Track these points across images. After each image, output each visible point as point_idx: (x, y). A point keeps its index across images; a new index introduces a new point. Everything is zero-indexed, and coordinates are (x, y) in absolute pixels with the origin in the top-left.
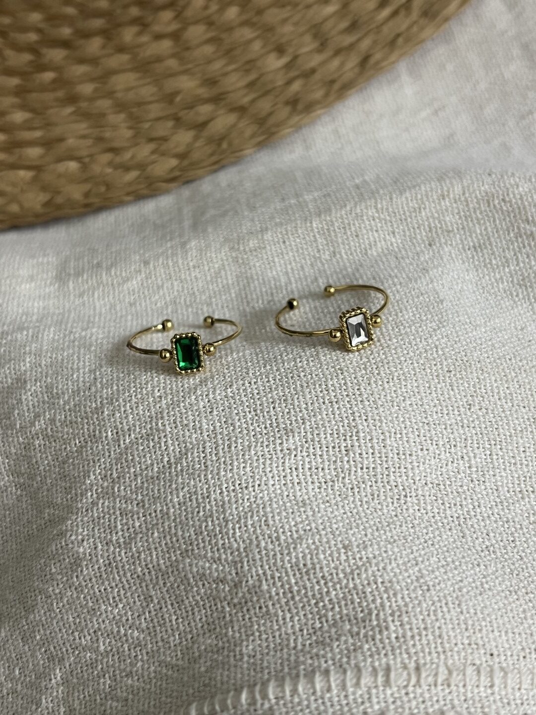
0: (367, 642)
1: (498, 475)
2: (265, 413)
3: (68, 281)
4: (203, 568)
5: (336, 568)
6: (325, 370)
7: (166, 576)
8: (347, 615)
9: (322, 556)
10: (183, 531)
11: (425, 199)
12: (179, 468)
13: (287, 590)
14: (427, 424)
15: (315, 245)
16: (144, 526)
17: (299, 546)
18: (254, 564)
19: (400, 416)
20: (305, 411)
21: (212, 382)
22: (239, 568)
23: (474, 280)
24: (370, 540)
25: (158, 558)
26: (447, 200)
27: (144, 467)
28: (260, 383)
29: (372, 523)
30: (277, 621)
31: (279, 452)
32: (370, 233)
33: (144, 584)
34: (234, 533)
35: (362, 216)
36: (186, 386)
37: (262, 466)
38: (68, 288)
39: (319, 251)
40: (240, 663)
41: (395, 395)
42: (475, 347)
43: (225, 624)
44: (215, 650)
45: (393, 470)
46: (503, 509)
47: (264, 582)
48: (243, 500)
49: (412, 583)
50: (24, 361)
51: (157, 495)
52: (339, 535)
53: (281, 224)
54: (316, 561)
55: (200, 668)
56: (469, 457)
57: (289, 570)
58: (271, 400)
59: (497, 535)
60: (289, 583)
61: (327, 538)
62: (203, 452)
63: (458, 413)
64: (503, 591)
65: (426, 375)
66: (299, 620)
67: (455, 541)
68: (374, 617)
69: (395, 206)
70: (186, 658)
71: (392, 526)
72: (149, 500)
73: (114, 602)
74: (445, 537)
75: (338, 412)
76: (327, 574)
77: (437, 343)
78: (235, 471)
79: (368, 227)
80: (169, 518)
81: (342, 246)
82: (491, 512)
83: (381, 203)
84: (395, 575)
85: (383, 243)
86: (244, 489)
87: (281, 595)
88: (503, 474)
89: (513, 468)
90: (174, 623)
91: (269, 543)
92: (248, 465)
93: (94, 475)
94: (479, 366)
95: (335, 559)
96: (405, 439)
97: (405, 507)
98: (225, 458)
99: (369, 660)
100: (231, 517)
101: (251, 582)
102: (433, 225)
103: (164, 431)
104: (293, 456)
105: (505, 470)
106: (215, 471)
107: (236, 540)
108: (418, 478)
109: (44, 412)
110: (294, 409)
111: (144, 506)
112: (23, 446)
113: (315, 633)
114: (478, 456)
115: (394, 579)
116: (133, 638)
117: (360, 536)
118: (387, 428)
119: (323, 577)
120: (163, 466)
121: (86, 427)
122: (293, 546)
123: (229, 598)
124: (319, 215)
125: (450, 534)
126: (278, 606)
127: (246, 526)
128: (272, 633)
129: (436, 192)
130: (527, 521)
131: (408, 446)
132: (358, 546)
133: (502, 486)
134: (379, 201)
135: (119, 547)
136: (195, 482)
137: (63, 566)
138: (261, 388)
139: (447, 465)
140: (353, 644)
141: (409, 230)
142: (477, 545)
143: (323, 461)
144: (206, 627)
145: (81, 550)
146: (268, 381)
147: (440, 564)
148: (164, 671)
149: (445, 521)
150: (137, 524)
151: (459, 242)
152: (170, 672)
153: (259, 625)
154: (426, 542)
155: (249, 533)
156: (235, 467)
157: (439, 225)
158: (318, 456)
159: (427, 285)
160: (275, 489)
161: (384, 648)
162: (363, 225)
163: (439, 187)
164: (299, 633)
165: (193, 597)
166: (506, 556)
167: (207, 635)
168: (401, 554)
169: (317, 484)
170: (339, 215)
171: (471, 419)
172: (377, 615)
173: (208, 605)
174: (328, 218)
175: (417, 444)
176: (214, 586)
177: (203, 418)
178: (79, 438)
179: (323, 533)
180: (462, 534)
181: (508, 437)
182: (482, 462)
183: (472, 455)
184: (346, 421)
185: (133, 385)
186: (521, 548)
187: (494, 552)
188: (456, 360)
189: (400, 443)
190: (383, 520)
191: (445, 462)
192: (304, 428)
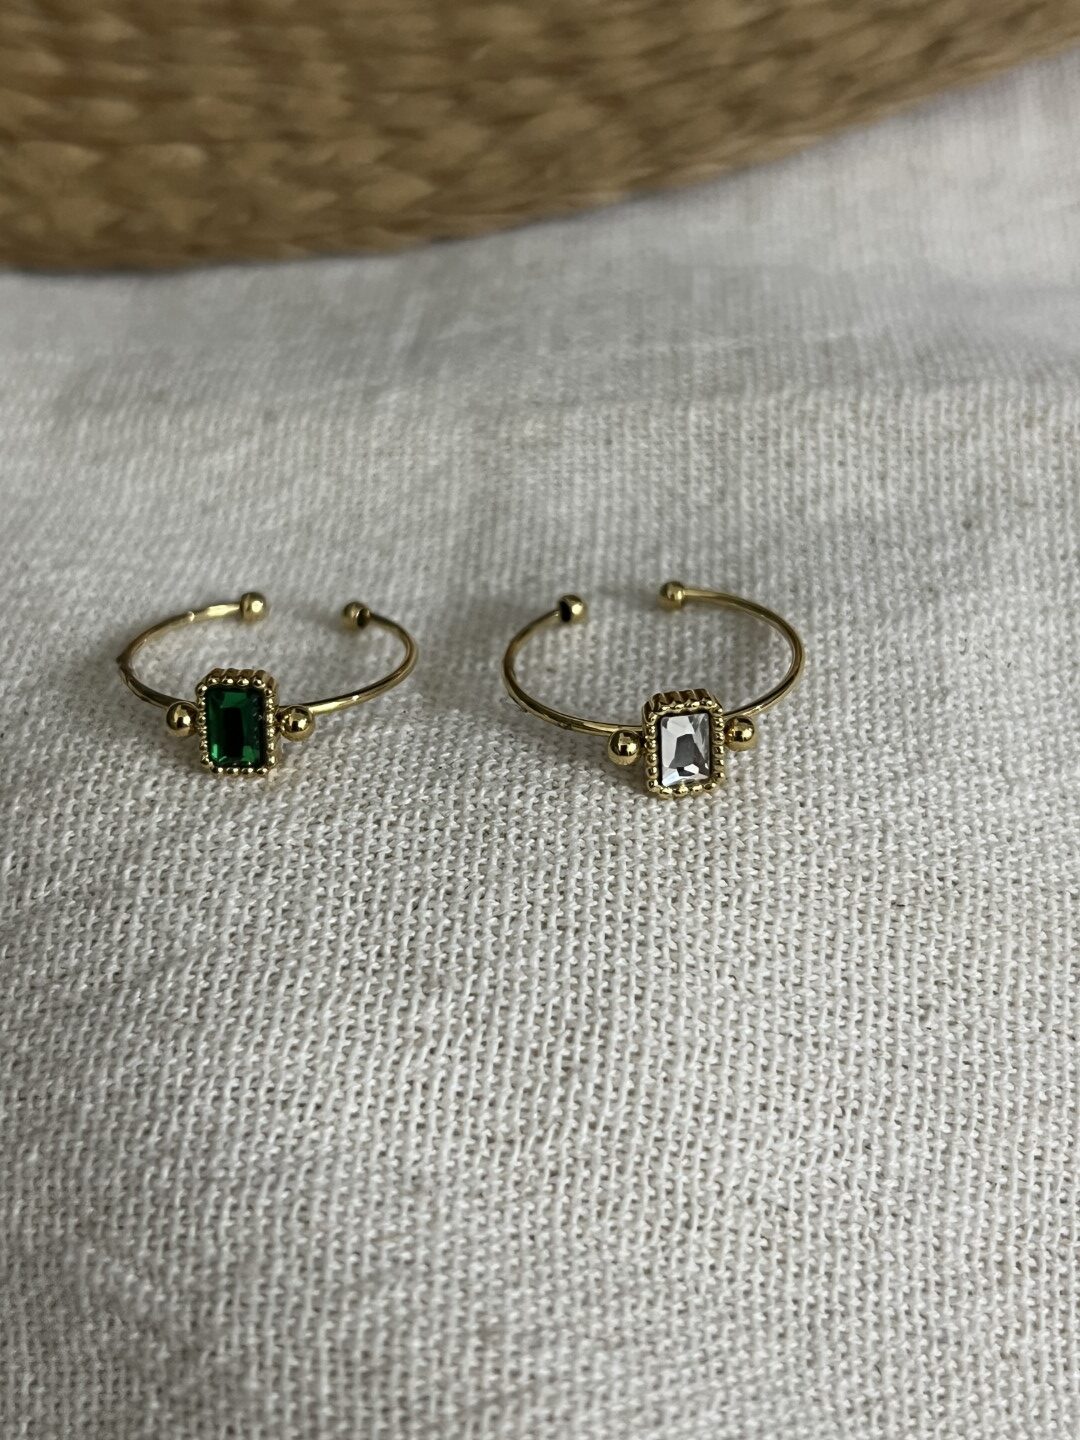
1: (951, 1208)
2: (390, 915)
3: (79, 418)
6: (574, 834)
7: (30, 1271)
9: (416, 1344)
10: (97, 1171)
11: (982, 415)
12: (137, 1001)
13: (305, 1411)
14: (798, 1040)
15: (680, 464)
16: (14, 1124)
17: (365, 1300)
18: (241, 1316)
19: (730, 1005)
20: (489, 938)
21: (288, 797)
22: (203, 1313)
23: (1055, 641)
24: (556, 1328)
25: (22, 1218)
26: (1038, 429)
27: (57, 971)
28: (402, 829)
29: (578, 1279)
31: (393, 1031)
32: (825, 465)
34: (216, 1218)
35: (814, 420)
37: (340, 1058)
38: (75, 434)
39: (686, 482)
41: (734, 946)
42: (988, 847)
45: (673, 1147)
47: (254, 1370)
48: (266, 1135)
51: (63, 1054)
52: (479, 1296)
53: (613, 398)
56: (885, 1147)
57: (324, 1357)
58: (415, 884)
59: (905, 1374)
60: (314, 1392)
61: (446, 1297)
62: (206, 975)
63: (888, 1025)
65: (833, 904)
67: (784, 1371)
69: (902, 416)
71: (629, 1300)
72: (44, 1061)
74: (761, 1354)
75: (573, 960)
77: (892, 816)
78: (269, 1051)
79: (823, 450)
81: (745, 480)
82: (905, 1307)
83: (871, 401)
85: (851, 494)
86: (278, 1107)
88: (967, 1209)
89: (997, 1199)
91: (295, 1270)
92: (306, 1045)
94: (984, 903)
95: (448, 1360)
96: (726, 1071)
97: (678, 1253)
98: (256, 1008)
100: (221, 1174)
101: (221, 1359)
102: (987, 480)
103: (132, 894)
104: (425, 1050)
105: (974, 1197)
106: (220, 1038)
107: (215, 1237)
108: (733, 1182)
110: (465, 921)
111: (27, 1073)
114: (911, 1149)
119: (403, 1401)
120: (102, 984)
122: (350, 1295)
123: (162, 1378)
124: (709, 395)
125: (777, 1348)
127: (250, 1208)
129: (1016, 406)
130: (997, 1348)
131: (729, 1091)
132: (518, 1338)
133: (955, 1241)
134: (867, 394)
136: (163, 1051)
138: (403, 844)
139: (820, 1159)
141: (923, 479)
142: (841, 1393)
143: (500, 1083)
146: (424, 829)
149: (775, 1311)
151: (1044, 534)
154: (704, 1361)
155: (253, 1228)
156: (272, 1042)
157: (1003, 485)
158: (490, 1067)
159: (922, 637)
160: (357, 1127)
162: (810, 443)
163: (1026, 395)
169: (467, 1141)
170: (758, 406)
171: (919, 1047)
174: (730, 408)
175: (757, 1090)
177: (235, 885)
179: (441, 1278)
180: (809, 1356)
181: (1006, 1115)
182: (917, 1167)
183: (895, 1144)
184: (587, 990)
185: (100, 752)
186: (959, 1422)
187: (882, 1419)
188: (927, 875)
189: (712, 1078)
190: (609, 1278)
191: (818, 1152)
192: (475, 983)
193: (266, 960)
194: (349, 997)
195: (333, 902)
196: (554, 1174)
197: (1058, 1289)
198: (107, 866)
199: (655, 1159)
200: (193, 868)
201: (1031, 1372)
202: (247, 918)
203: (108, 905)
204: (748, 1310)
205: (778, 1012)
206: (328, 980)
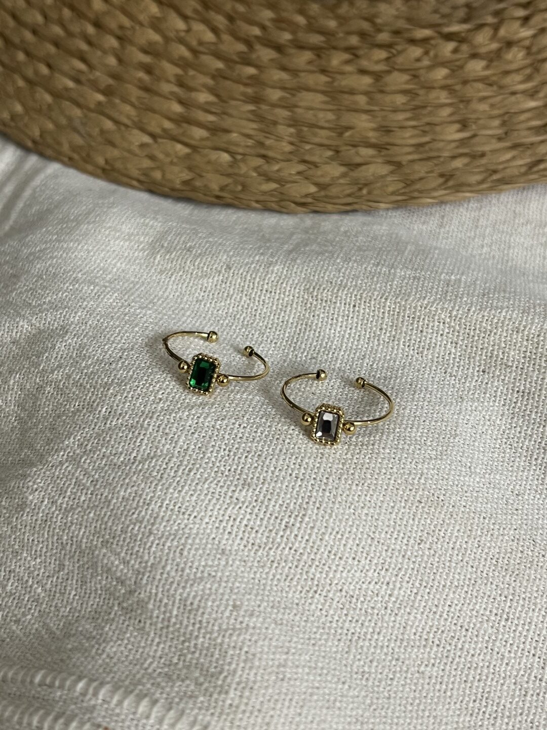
0: (204, 695)
1: (413, 614)
2: (236, 458)
4: (112, 563)
5: (215, 620)
7: (82, 555)
8: (202, 665)
9: (210, 604)
10: (113, 523)
12: (140, 467)
13: (166, 619)
14: (372, 538)
16: (87, 502)
17: (196, 585)
18: (152, 582)
19: (351, 519)
20: (270, 474)
22: (139, 578)
24: (259, 612)
25: (83, 536)
27: (114, 452)
28: (248, 430)
29: (272, 599)
30: (147, 640)
31: (228, 497)
33: (63, 552)
34: (151, 547)
36: (187, 401)
37: (207, 502)
40: (98, 657)
41: (357, 499)
42: (458, 492)
43: (107, 620)
44: (88, 636)
45: (317, 563)
46: (400, 647)
47: (152, 601)
48: (175, 522)
49: (272, 666)
50: (76, 313)
51: (110, 481)
52: (236, 594)
54: (202, 604)
55: (68, 644)
56: (394, 586)
57: (177, 601)
58: (248, 449)
59: (380, 666)
60: (171, 613)
61: (224, 591)
62: (167, 464)
63: (406, 542)
64: (350, 716)
65: (396, 495)
66: (163, 648)
67: (336, 652)
68: (222, 677)
70: (65, 630)
72: (102, 482)
73: (35, 554)
74: (330, 644)
75: (298, 489)
76: (204, 621)
77: (425, 471)
78: (183, 493)
80: (108, 506)
82: (386, 644)
84: (261, 652)
86: (181, 513)
87: (160, 620)
88: (419, 616)
89: (431, 616)
90: (71, 597)
91: (174, 569)
92: (196, 495)
93: (74, 439)
94: (451, 510)
96: (343, 542)
97: (310, 601)
98: (181, 478)
99: (196, 711)
100: (156, 532)
101: (142, 596)
103: (146, 429)
104: (238, 507)
106: (166, 486)
107: (149, 553)
108: (336, 582)
109: (67, 366)
110: (262, 466)
111: (95, 485)
112: (37, 386)
113: (170, 665)
114: (404, 589)
115: (258, 655)
116: (35, 592)
117: (253, 603)
118: (332, 525)
119: (200, 622)
120: (129, 459)
121: (90, 395)
122: (191, 582)
123: (121, 599)
125: (337, 643)
126: (153, 627)
127: (163, 545)
128: (138, 647)
130: (416, 669)
131: (342, 549)
132: (246, 611)
133: (412, 627)
135: (60, 510)
136: (145, 486)
137: (11, 504)
138: (247, 435)
139: (370, 583)
140: (192, 692)
142: (355, 666)
143: (261, 525)
144: (93, 613)
145: (31, 498)
146: (256, 432)
147: (308, 664)
148: (43, 633)
149: (339, 631)
150: (83, 498)
152: (46, 636)
153: (131, 634)
154: (309, 639)
155: (163, 553)
156: (184, 491)
158: (259, 518)
159: (453, 414)
160: (207, 527)
161: (215, 707)
164: (157, 659)
165: (95, 583)
166: (376, 689)
167: (90, 621)
168: (279, 637)
169: (244, 542)
171: (415, 554)
172: (226, 677)
173: (103, 596)
175: (353, 552)
176: (115, 583)
177: (184, 435)
178: (80, 402)
179: (224, 584)
180: (347, 650)
181: (441, 586)
182: (404, 596)
183: (398, 585)
184: (300, 501)
185: (146, 378)
186: (395, 689)
187: (367, 679)
188: (433, 495)
189: (338, 543)
190: (283, 602)
191: (370, 580)
192: (261, 488)
193: (189, 463)
194: (215, 482)
195: (217, 448)
196: (273, 561)
197: (445, 655)
198: (140, 418)
199: (310, 566)
200: (170, 425)
201: (427, 680)
202: (185, 447)
203: (137, 432)
204: (330, 628)
205: (368, 526)
206: (209, 474)
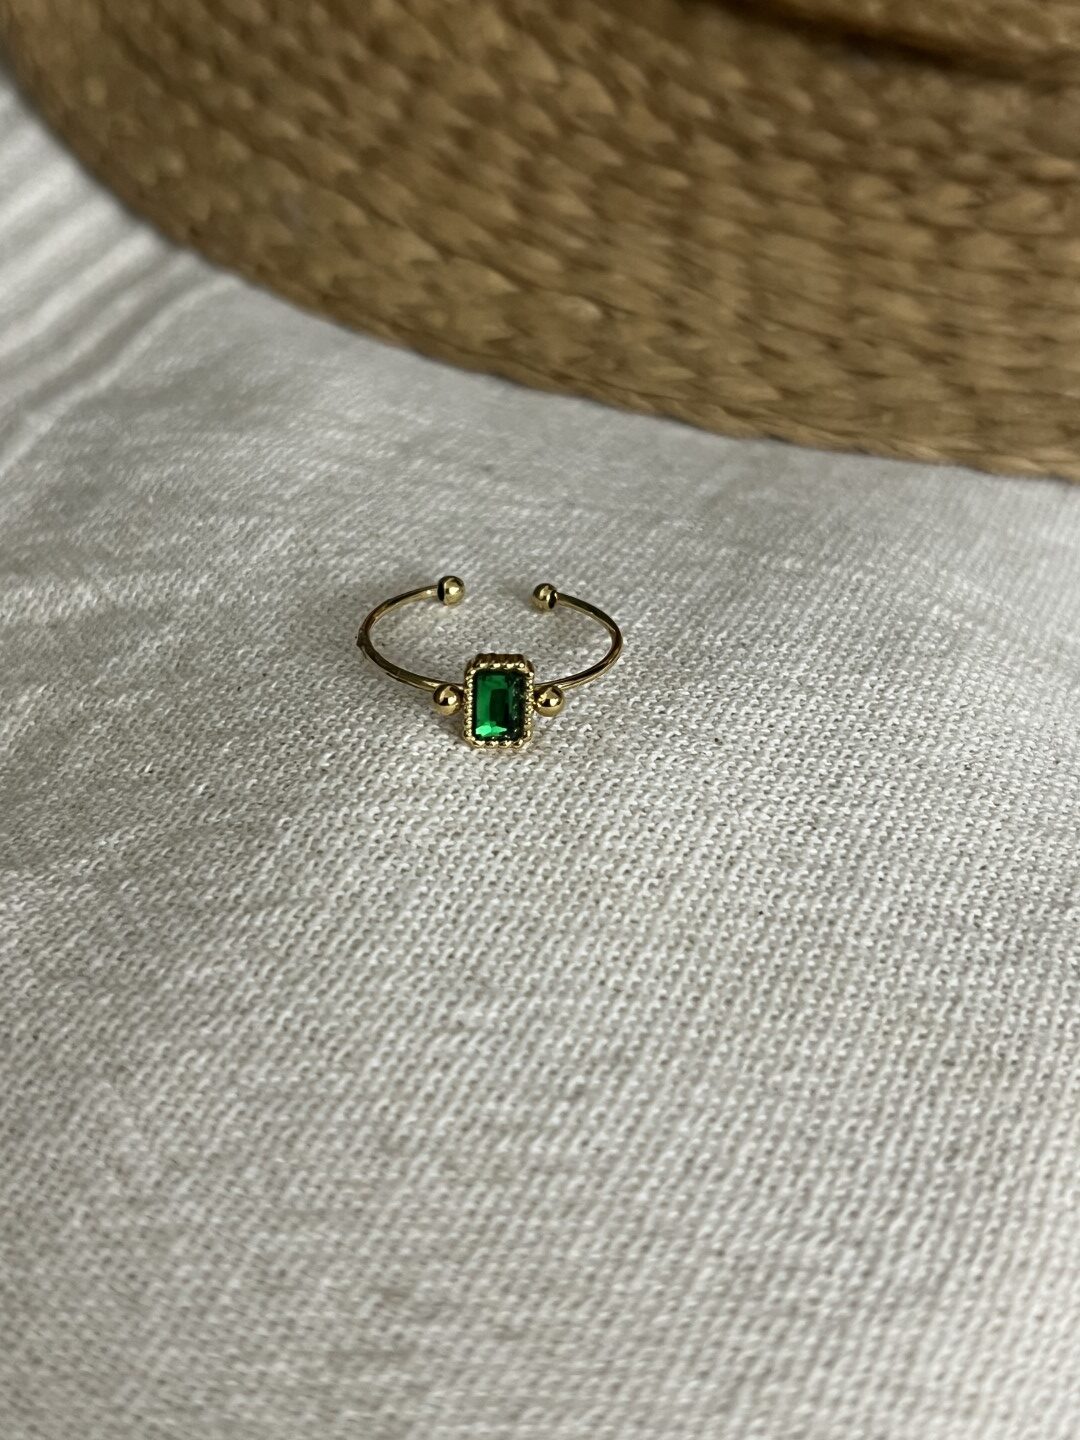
20: (550, 975)
31: (436, 1017)
37: (383, 1022)
52: (404, 1259)
103: (278, 839)
106: (294, 976)
109: (150, 687)
110: (533, 956)
120: (224, 900)
127: (254, 1118)
132: (418, 1306)
136: (247, 969)
193: (356, 926)
195: (430, 901)
198: (269, 813)
200: (331, 834)
202: (356, 888)
206: (399, 960)
